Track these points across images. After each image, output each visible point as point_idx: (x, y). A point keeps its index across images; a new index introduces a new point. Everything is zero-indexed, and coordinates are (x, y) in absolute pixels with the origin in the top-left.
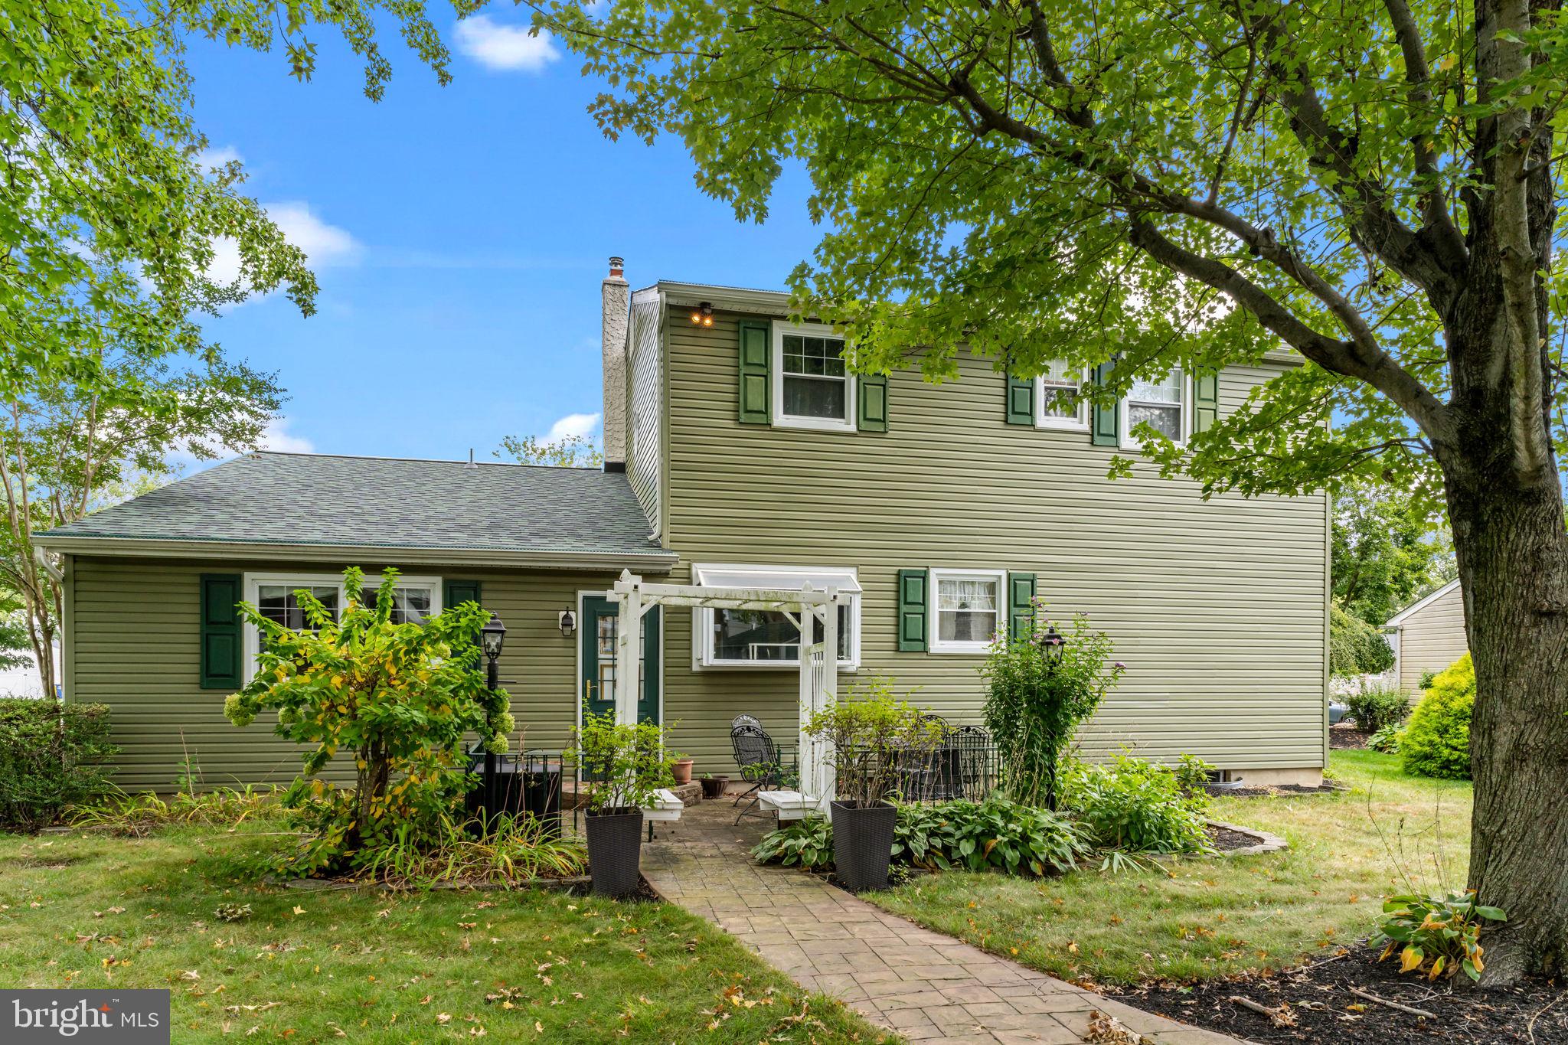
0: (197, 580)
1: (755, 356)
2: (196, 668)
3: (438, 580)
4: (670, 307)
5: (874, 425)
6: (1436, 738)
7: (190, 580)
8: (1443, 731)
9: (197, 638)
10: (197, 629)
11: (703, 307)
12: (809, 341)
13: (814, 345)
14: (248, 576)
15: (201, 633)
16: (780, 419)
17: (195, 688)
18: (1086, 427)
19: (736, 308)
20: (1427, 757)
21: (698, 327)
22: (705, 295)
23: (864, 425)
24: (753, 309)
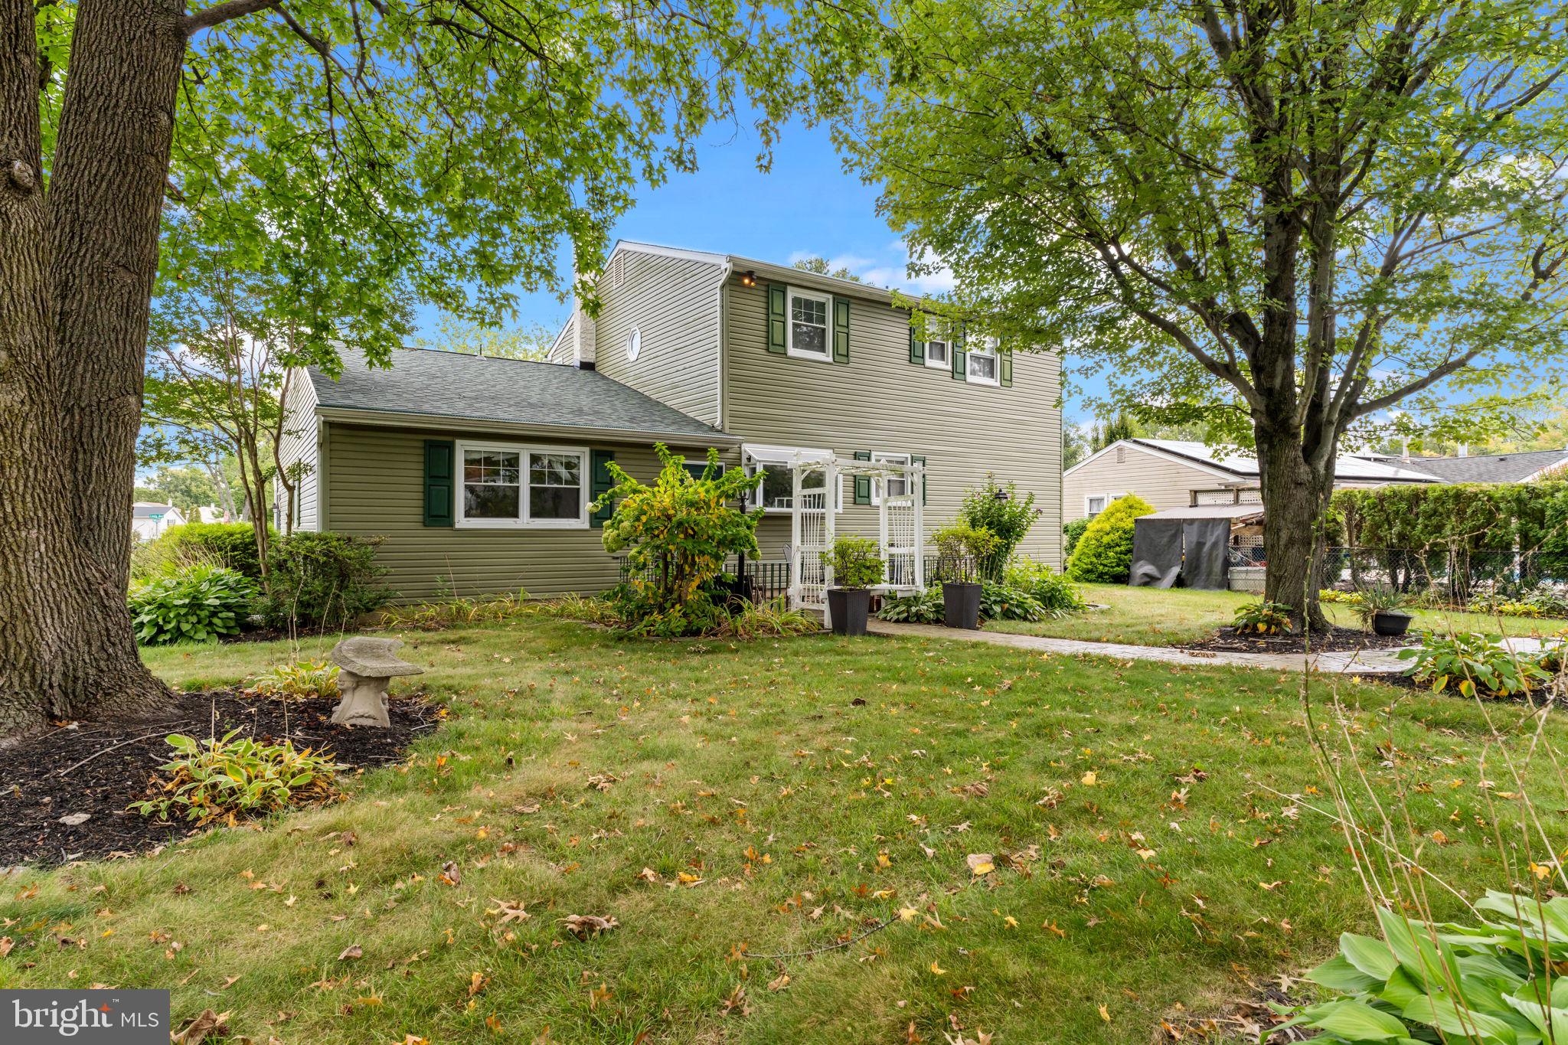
0: (421, 444)
1: (778, 309)
2: (420, 511)
3: (587, 450)
4: (734, 272)
5: (843, 356)
6: (1094, 560)
7: (417, 442)
8: (1098, 556)
9: (421, 488)
10: (421, 481)
11: (750, 274)
12: (806, 301)
13: (809, 304)
14: (459, 443)
15: (424, 485)
16: (792, 351)
17: (419, 525)
18: (949, 367)
19: (768, 276)
20: (1088, 571)
21: (749, 287)
22: (751, 266)
23: (837, 358)
24: (777, 278)
